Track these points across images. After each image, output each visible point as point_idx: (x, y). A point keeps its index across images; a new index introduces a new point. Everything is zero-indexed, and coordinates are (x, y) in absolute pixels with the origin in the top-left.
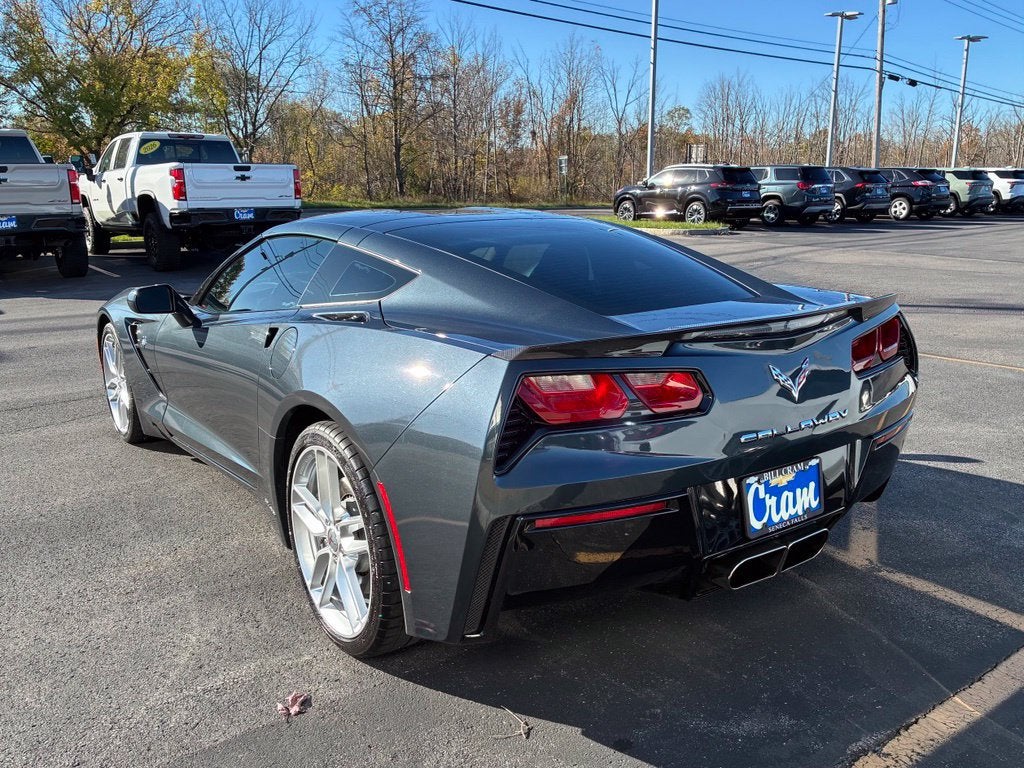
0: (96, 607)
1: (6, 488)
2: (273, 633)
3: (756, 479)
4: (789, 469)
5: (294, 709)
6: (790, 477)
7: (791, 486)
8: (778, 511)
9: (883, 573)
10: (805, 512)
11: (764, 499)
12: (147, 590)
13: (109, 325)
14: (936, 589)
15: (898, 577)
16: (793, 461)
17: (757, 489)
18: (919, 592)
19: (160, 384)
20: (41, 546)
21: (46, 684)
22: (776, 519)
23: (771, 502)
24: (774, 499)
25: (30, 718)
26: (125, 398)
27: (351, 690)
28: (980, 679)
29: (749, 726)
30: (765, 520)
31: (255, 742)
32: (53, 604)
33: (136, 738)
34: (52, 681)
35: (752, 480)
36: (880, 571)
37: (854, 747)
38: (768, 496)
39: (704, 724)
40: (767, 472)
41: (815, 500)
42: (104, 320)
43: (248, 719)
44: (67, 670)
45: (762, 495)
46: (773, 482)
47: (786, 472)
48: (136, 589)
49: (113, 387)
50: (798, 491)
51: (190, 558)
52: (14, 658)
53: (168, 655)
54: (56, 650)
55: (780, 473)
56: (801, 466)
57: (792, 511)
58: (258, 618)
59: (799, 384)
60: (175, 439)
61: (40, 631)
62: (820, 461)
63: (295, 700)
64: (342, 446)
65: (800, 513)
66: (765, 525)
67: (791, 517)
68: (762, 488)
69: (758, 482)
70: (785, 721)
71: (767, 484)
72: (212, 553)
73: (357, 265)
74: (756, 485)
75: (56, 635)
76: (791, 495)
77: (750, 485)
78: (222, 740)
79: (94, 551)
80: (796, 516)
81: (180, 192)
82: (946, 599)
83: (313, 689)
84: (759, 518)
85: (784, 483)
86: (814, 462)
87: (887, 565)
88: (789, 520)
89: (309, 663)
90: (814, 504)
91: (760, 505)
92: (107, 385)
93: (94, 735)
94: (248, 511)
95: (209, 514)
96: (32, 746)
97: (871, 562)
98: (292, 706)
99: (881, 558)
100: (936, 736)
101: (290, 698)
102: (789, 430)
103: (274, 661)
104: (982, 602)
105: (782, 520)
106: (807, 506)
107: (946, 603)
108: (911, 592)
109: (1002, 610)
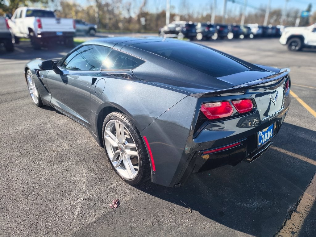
0: (40, 168)
1: (2, 123)
2: (101, 175)
5: (115, 206)
7: (267, 131)
12: (56, 160)
13: (28, 71)
14: (287, 153)
15: (275, 148)
18: (282, 153)
19: (49, 90)
20: (17, 144)
21: (29, 199)
22: (263, 141)
23: (263, 137)
24: (264, 135)
25: (26, 214)
26: (36, 93)
27: (131, 197)
28: (311, 182)
29: (256, 204)
31: (106, 220)
32: (26, 167)
33: (65, 220)
34: (31, 198)
35: (260, 132)
37: (289, 210)
38: (262, 135)
39: (243, 204)
41: (272, 134)
42: (27, 69)
43: (101, 210)
44: (36, 193)
46: (264, 131)
48: (52, 160)
49: (31, 89)
50: (269, 132)
51: (67, 148)
52: (16, 189)
53: (68, 185)
54: (30, 185)
55: (265, 128)
57: (267, 139)
58: (94, 170)
60: (55, 107)
61: (23, 177)
63: (115, 203)
64: (127, 121)
65: (269, 139)
66: (261, 144)
70: (266, 202)
72: (74, 146)
73: (122, 57)
75: (29, 179)
76: (267, 134)
78: (95, 219)
79: (35, 146)
81: (40, 26)
82: (290, 155)
83: (120, 197)
89: (115, 187)
91: (260, 138)
92: (30, 89)
93: (51, 220)
94: (82, 130)
95: (69, 132)
96: (29, 226)
98: (114, 204)
100: (309, 204)
101: (113, 202)
102: (273, 115)
103: (104, 186)
104: (300, 156)
105: (265, 142)
106: (270, 136)
107: (291, 156)
108: (280, 153)
109: (306, 158)
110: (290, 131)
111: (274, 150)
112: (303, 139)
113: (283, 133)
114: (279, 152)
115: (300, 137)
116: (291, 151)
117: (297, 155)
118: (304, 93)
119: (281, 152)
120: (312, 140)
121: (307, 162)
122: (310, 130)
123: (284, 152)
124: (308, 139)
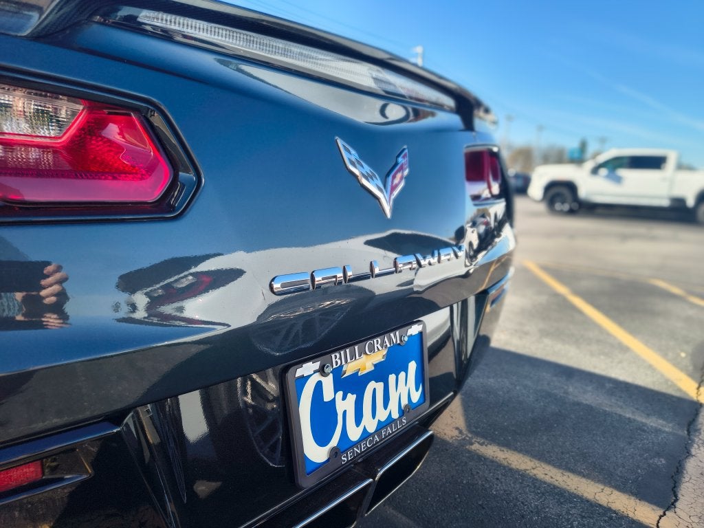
3: (317, 365)
4: (377, 342)
6: (379, 356)
7: (380, 373)
8: (358, 420)
9: (475, 447)
10: (402, 412)
11: (334, 401)
14: (535, 472)
15: (492, 451)
16: (382, 331)
17: (319, 385)
18: (518, 471)
22: (354, 434)
23: (345, 405)
24: (352, 398)
30: (334, 442)
35: (308, 368)
36: (472, 444)
38: (340, 394)
40: (338, 350)
41: (417, 390)
45: (328, 394)
46: (350, 369)
47: (372, 349)
50: (392, 378)
55: (363, 352)
56: (395, 337)
57: (382, 415)
59: (393, 188)
62: (424, 327)
65: (395, 415)
66: (335, 453)
67: (381, 426)
68: (328, 383)
69: (322, 371)
71: (338, 373)
74: (317, 377)
76: (380, 386)
77: (304, 379)
80: (390, 421)
82: (547, 479)
84: (321, 440)
85: (369, 368)
86: (414, 330)
87: (477, 434)
88: (378, 431)
90: (416, 397)
91: (324, 416)
97: (461, 432)
99: (469, 425)
102: (377, 271)
104: (584, 480)
105: (366, 435)
106: (405, 402)
107: (549, 485)
108: (509, 471)
109: (608, 490)
110: (548, 384)
111: (486, 459)
112: (589, 409)
113: (524, 391)
114: (504, 467)
115: (579, 404)
116: (549, 462)
117: (572, 476)
118: (585, 284)
119: (511, 470)
120: (619, 411)
121: (610, 509)
122: (610, 380)
123: (523, 467)
124: (606, 411)
